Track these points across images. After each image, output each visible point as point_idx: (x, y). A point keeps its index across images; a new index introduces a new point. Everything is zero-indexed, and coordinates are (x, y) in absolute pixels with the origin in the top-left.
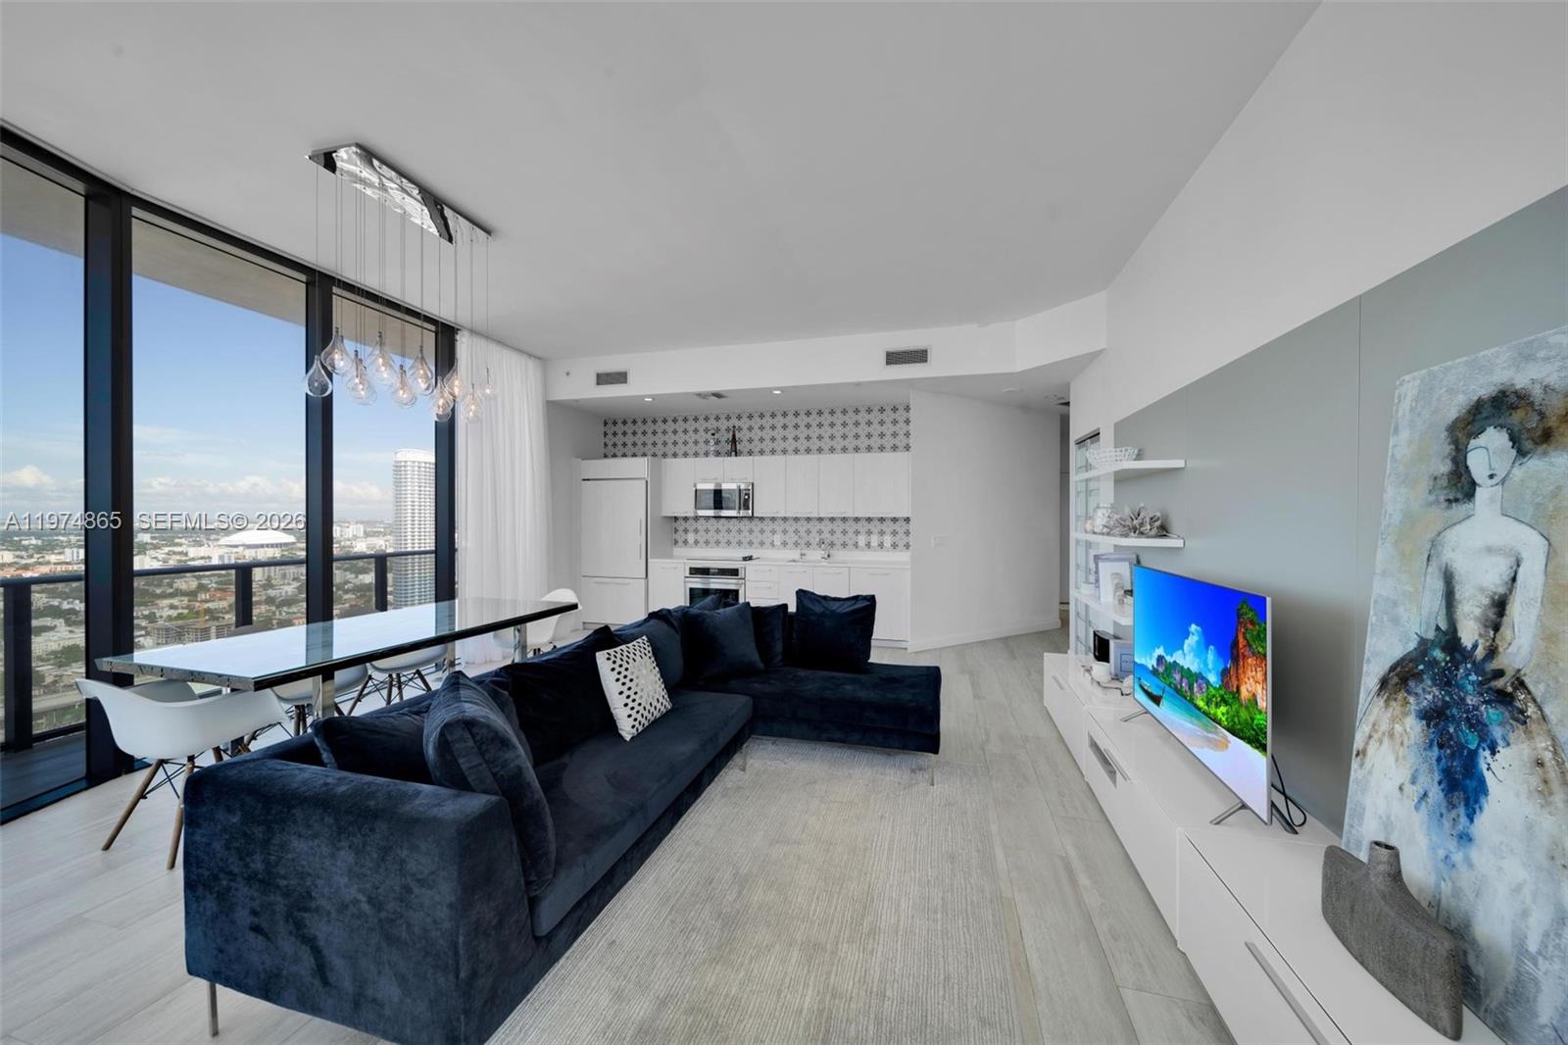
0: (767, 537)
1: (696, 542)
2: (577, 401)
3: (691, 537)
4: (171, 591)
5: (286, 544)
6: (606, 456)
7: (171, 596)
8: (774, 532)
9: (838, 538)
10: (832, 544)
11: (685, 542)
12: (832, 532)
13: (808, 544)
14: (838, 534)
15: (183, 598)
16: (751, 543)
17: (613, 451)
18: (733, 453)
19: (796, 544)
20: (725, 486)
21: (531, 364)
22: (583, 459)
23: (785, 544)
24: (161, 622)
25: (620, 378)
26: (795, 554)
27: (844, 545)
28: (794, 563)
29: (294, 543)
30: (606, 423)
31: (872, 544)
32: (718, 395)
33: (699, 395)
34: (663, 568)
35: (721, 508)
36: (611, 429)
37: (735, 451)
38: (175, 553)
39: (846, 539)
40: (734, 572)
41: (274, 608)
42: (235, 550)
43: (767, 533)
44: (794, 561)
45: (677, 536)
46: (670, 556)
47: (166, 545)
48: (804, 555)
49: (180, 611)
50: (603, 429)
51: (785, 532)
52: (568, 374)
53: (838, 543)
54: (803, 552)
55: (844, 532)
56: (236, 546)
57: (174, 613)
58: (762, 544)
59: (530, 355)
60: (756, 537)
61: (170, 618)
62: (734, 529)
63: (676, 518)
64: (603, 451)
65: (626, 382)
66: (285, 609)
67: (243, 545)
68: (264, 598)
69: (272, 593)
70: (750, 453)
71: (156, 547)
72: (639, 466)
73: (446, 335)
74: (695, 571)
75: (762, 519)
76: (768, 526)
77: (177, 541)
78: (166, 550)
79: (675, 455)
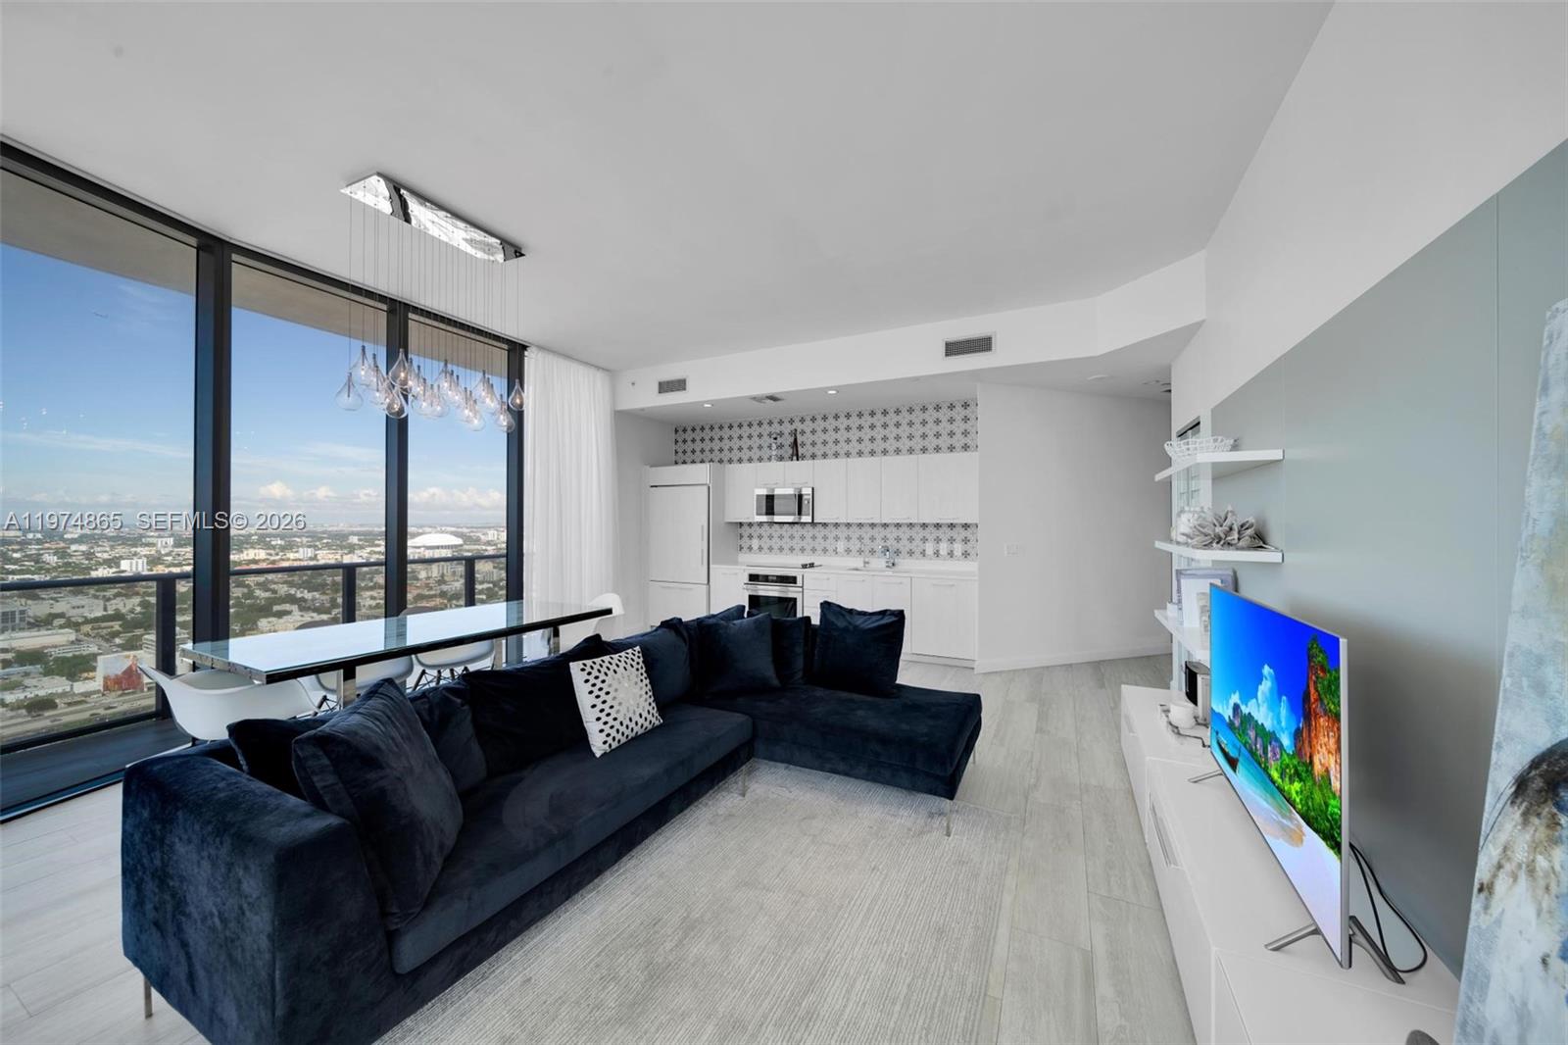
0: (830, 544)
1: (760, 548)
2: (643, 410)
3: (755, 543)
4: (372, 584)
5: (456, 546)
6: (676, 463)
7: (372, 588)
8: (837, 538)
9: (905, 546)
10: (898, 552)
11: (750, 548)
12: (898, 539)
13: (872, 552)
14: (904, 541)
15: (379, 591)
16: (814, 550)
17: (683, 458)
18: (795, 458)
19: (860, 552)
20: (778, 492)
21: (599, 375)
22: (651, 466)
23: (848, 551)
24: (364, 610)
25: (679, 385)
26: (858, 562)
27: (911, 553)
28: (855, 572)
29: (461, 545)
30: (676, 431)
31: (941, 552)
32: (773, 398)
33: (754, 398)
34: (725, 574)
35: (773, 514)
36: (681, 436)
37: (796, 455)
38: (375, 553)
39: (913, 546)
40: (792, 580)
41: (446, 601)
42: (418, 550)
43: (831, 540)
44: (857, 570)
45: (742, 542)
46: (736, 563)
47: (369, 546)
48: (868, 563)
49: (378, 601)
50: (673, 436)
51: (848, 538)
52: (633, 384)
53: (904, 551)
54: (867, 560)
55: (911, 539)
56: (419, 547)
57: (373, 603)
58: (825, 550)
59: (598, 368)
60: (820, 544)
61: (370, 607)
62: (797, 535)
63: (741, 524)
64: (674, 458)
65: (685, 389)
66: (454, 602)
67: (424, 547)
68: (438, 592)
69: (445, 588)
70: (813, 457)
71: (362, 547)
72: (700, 472)
73: (516, 351)
74: (754, 578)
75: (825, 525)
76: (831, 532)
77: (377, 542)
78: (369, 550)
79: (740, 461)
